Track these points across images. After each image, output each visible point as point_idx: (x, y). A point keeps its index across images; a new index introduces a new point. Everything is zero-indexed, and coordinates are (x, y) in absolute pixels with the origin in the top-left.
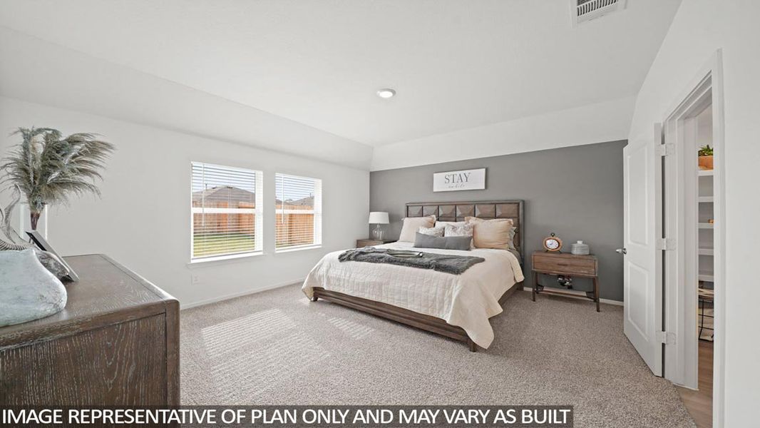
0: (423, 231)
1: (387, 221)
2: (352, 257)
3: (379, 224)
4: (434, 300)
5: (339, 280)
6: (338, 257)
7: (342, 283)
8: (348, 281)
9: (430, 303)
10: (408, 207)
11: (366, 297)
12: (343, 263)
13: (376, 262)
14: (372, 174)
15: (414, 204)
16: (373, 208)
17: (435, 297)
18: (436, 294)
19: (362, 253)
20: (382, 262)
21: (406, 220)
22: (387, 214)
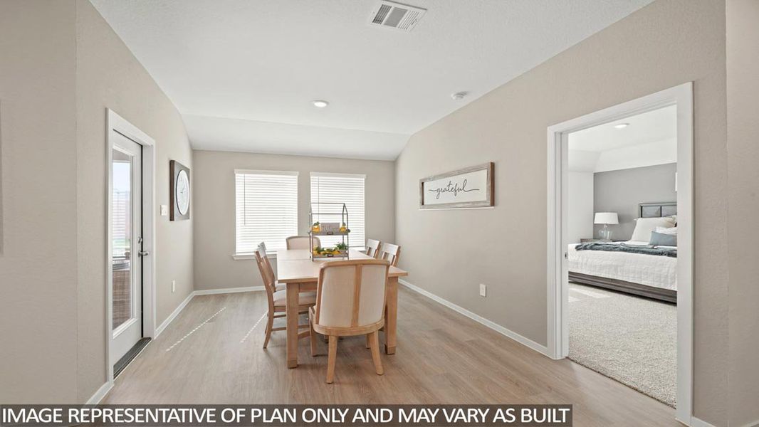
0: (661, 230)
1: (615, 222)
2: (588, 247)
3: (607, 225)
4: (667, 276)
5: (577, 263)
6: (574, 247)
7: (579, 266)
8: (586, 264)
9: (662, 279)
10: (642, 207)
11: (602, 275)
12: (580, 252)
13: (611, 250)
14: (596, 175)
15: (650, 204)
16: (597, 209)
17: (667, 275)
18: (668, 272)
19: (596, 244)
20: (617, 251)
21: (640, 221)
22: (616, 214)
